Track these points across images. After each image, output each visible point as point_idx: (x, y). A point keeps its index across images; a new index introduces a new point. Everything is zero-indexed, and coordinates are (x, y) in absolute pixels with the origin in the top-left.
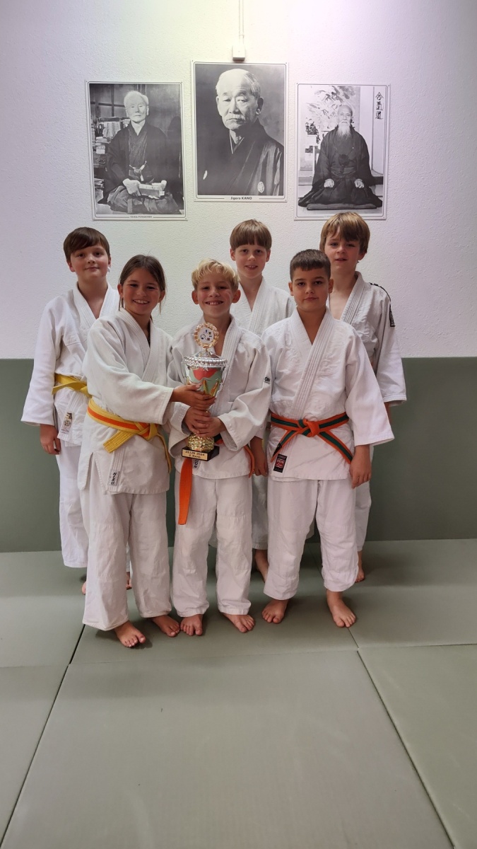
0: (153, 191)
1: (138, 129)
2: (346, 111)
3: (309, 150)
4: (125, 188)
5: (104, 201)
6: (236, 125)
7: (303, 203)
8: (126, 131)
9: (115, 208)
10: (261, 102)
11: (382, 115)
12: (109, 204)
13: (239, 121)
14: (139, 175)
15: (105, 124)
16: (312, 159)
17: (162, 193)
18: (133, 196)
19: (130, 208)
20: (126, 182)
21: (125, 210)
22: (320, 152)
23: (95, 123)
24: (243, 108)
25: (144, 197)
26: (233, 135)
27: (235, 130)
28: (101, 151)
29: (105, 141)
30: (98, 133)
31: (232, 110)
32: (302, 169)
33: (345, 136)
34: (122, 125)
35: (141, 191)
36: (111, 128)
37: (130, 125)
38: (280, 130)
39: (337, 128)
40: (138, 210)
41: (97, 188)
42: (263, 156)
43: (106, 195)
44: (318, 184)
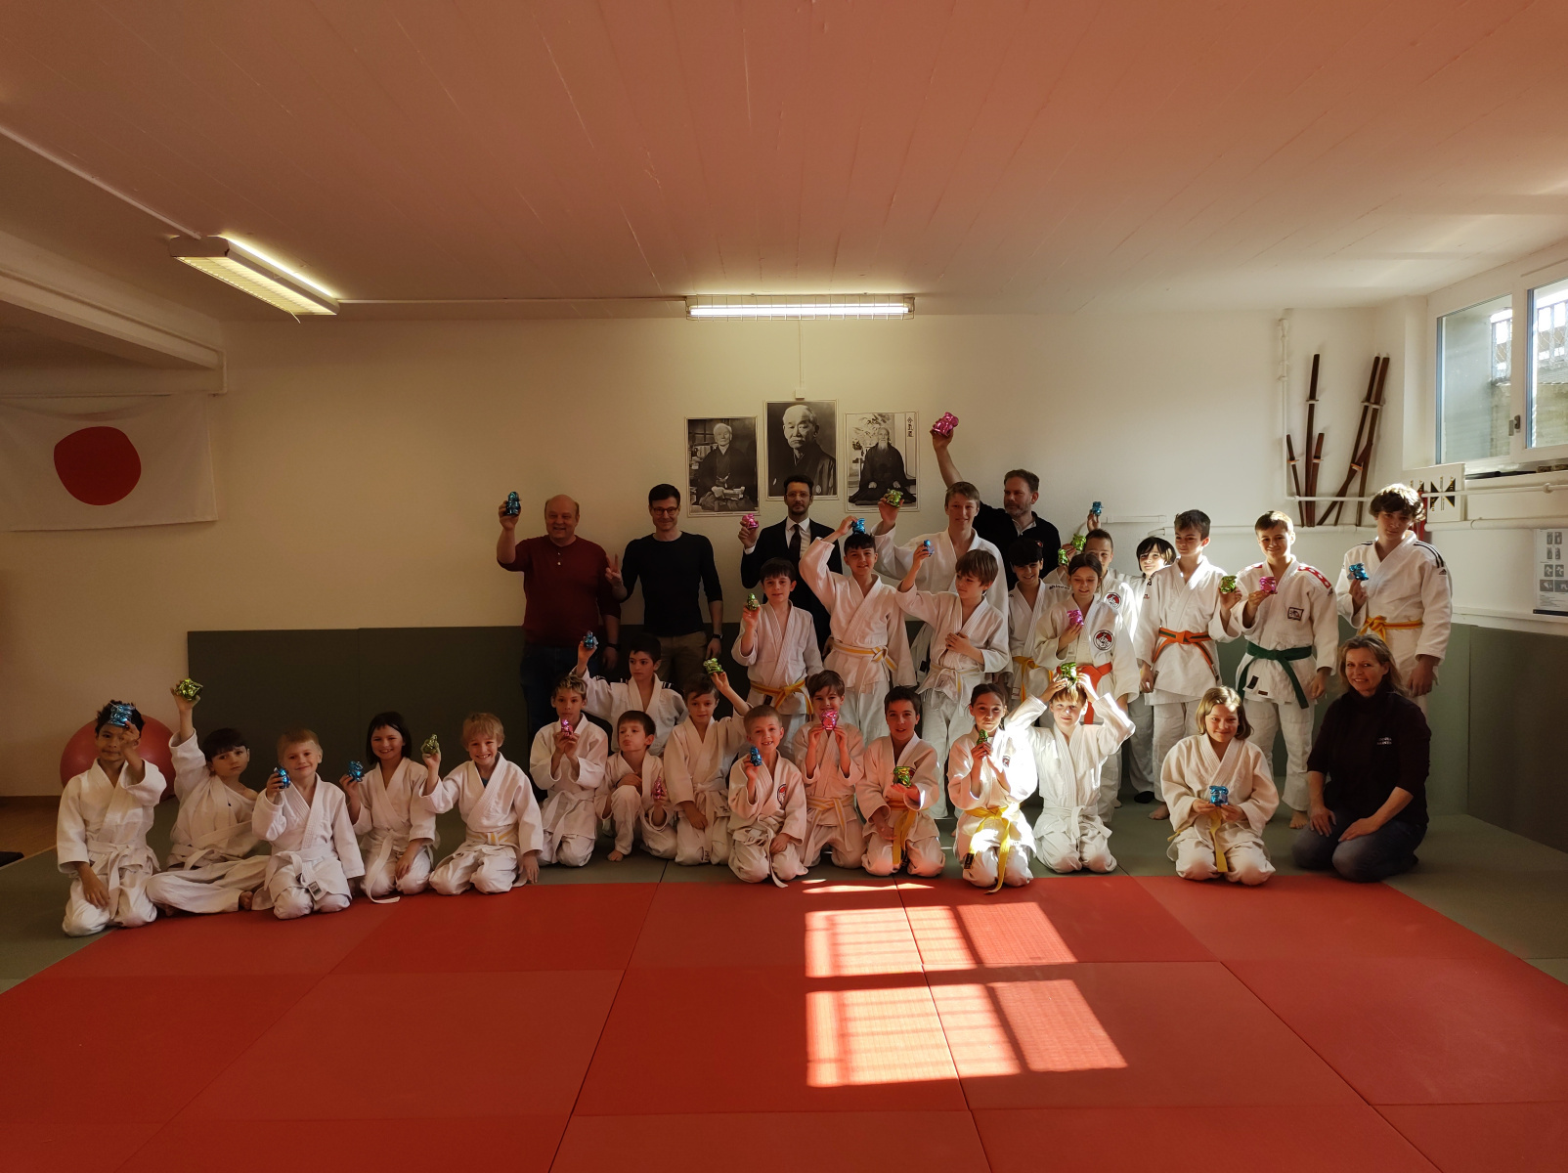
0: (734, 495)
1: (723, 450)
2: (884, 432)
3: (856, 461)
4: (713, 493)
5: (696, 503)
6: (798, 445)
7: (852, 500)
8: (715, 452)
9: (705, 508)
10: (817, 428)
11: (913, 434)
12: (701, 505)
13: (800, 442)
14: (724, 483)
15: (699, 448)
16: (858, 467)
17: (741, 496)
18: (719, 499)
19: (716, 508)
20: (714, 489)
21: (712, 510)
22: (865, 462)
23: (691, 447)
24: (803, 432)
25: (728, 499)
26: (796, 452)
27: (797, 449)
28: (695, 467)
29: (698, 459)
30: (693, 454)
31: (795, 434)
32: (851, 475)
33: (884, 450)
34: (712, 447)
35: (725, 494)
36: (703, 451)
37: (718, 447)
38: (833, 448)
39: (877, 444)
40: (722, 509)
41: (692, 493)
42: (820, 467)
43: (698, 499)
44: (863, 485)
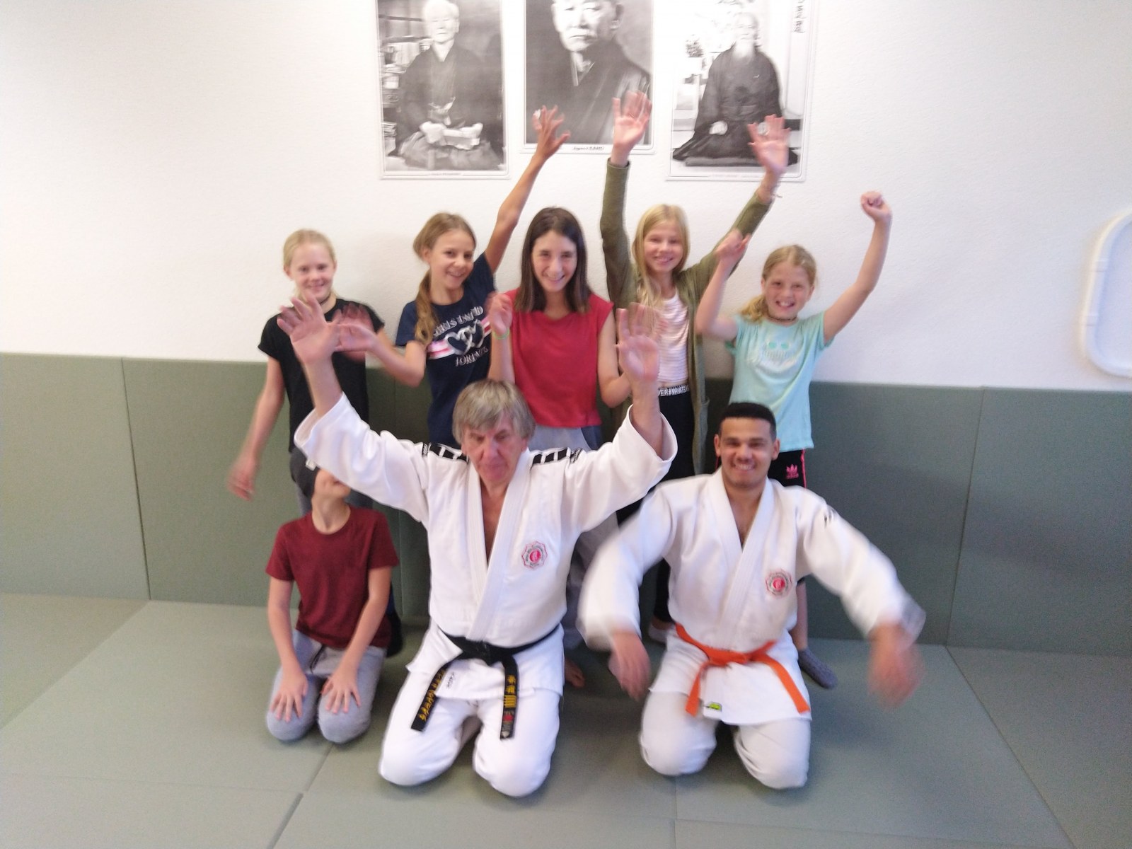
0: (462, 139)
1: (442, 52)
2: (747, 22)
4: (424, 136)
5: (394, 153)
6: (582, 45)
7: (679, 155)
8: (426, 56)
9: (411, 162)
10: (619, 10)
11: (804, 27)
12: (402, 156)
13: (587, 38)
14: (443, 116)
15: (398, 46)
16: (695, 93)
17: (475, 142)
18: (435, 146)
19: (430, 162)
20: (426, 127)
21: (422, 165)
22: (707, 83)
23: (384, 44)
24: (593, 19)
25: (451, 147)
26: (578, 61)
27: (581, 52)
28: (392, 84)
29: (397, 70)
30: (388, 59)
32: (679, 108)
33: (745, 59)
34: (421, 47)
35: (446, 138)
36: (405, 53)
37: (431, 48)
38: (646, 53)
39: (733, 47)
40: (441, 165)
41: (387, 135)
42: (621, 90)
43: (398, 144)
44: (702, 129)
